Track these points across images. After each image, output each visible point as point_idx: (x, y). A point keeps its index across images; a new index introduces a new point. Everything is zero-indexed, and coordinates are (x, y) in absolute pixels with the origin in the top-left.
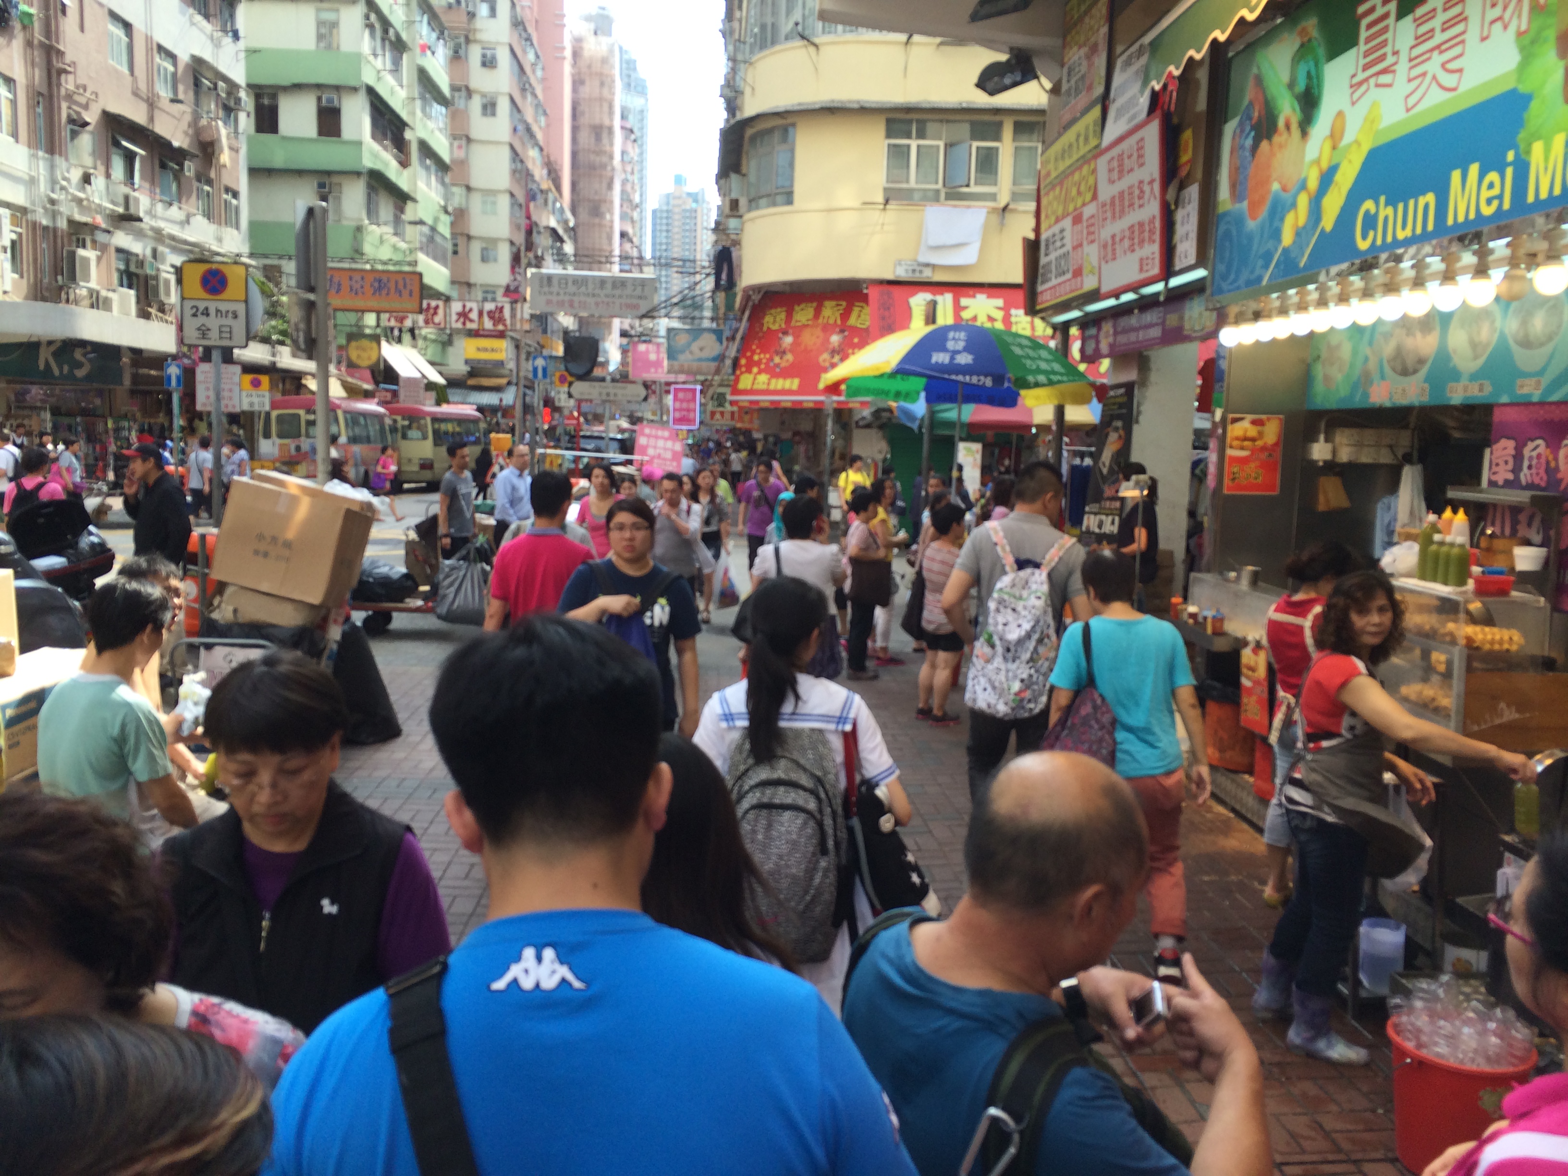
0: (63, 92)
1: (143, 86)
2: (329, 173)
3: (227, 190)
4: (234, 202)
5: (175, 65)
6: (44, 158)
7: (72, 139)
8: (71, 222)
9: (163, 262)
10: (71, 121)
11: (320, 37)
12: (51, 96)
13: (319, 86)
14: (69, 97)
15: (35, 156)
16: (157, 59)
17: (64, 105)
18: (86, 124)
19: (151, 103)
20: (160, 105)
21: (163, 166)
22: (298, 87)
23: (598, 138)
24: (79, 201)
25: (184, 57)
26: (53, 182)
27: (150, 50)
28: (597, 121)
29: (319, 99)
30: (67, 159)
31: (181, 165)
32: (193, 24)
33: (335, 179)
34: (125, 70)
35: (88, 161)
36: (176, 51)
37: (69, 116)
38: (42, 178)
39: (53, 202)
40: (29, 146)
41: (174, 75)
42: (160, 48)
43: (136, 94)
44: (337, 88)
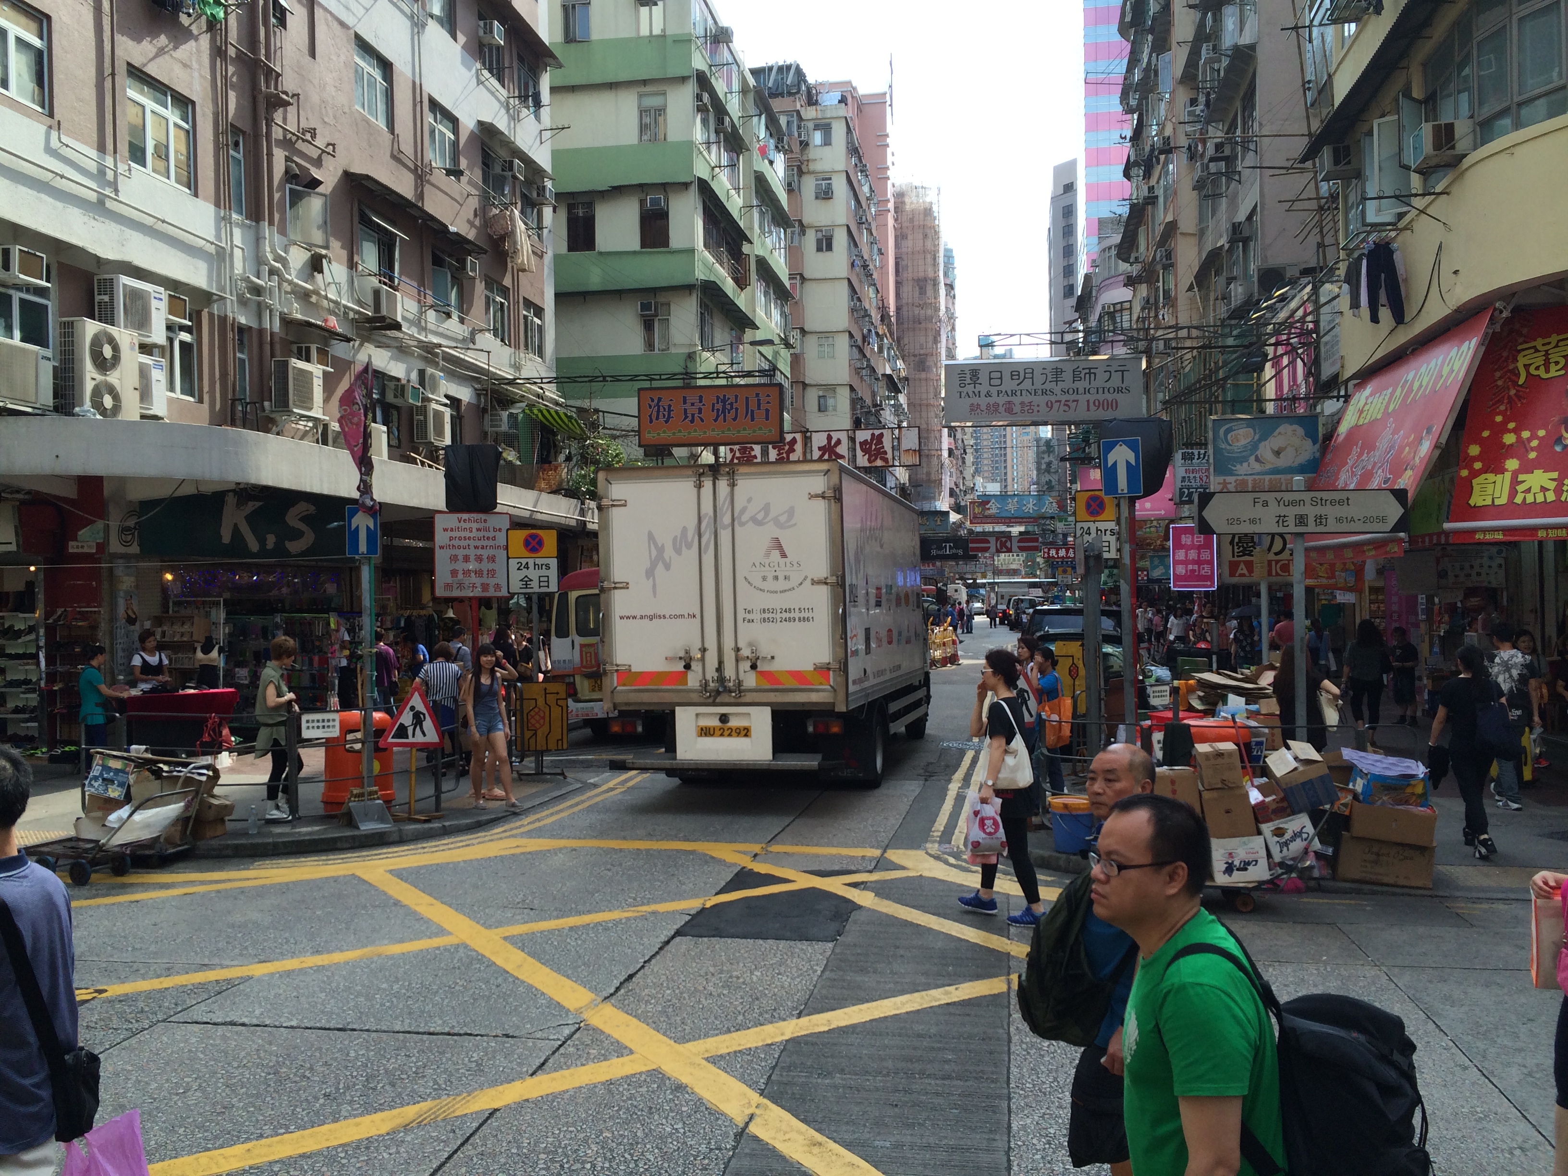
0: (277, 133)
1: (407, 148)
2: (654, 291)
3: (528, 304)
4: (537, 321)
5: (456, 130)
6: (242, 226)
7: (293, 205)
8: (287, 322)
9: (434, 389)
10: (290, 176)
11: (643, 128)
12: (257, 136)
13: (642, 187)
14: (287, 143)
15: (227, 220)
16: (429, 118)
17: (279, 155)
18: (315, 183)
19: (421, 174)
20: (432, 179)
21: (438, 262)
22: (617, 191)
23: (922, 291)
24: (304, 296)
25: (468, 123)
26: (259, 260)
27: (417, 102)
28: (921, 275)
29: (642, 202)
30: (283, 232)
31: (463, 262)
32: (480, 82)
33: (661, 299)
34: (382, 124)
35: (318, 237)
36: (456, 113)
37: (287, 171)
38: (238, 253)
39: (257, 290)
40: (217, 205)
41: (455, 144)
42: (434, 105)
43: (397, 157)
44: (665, 187)
